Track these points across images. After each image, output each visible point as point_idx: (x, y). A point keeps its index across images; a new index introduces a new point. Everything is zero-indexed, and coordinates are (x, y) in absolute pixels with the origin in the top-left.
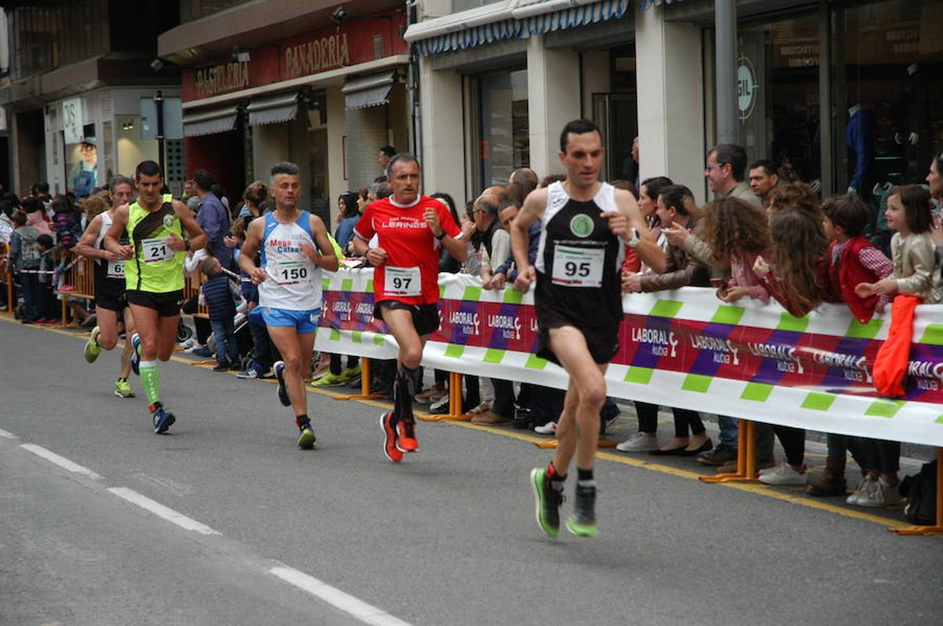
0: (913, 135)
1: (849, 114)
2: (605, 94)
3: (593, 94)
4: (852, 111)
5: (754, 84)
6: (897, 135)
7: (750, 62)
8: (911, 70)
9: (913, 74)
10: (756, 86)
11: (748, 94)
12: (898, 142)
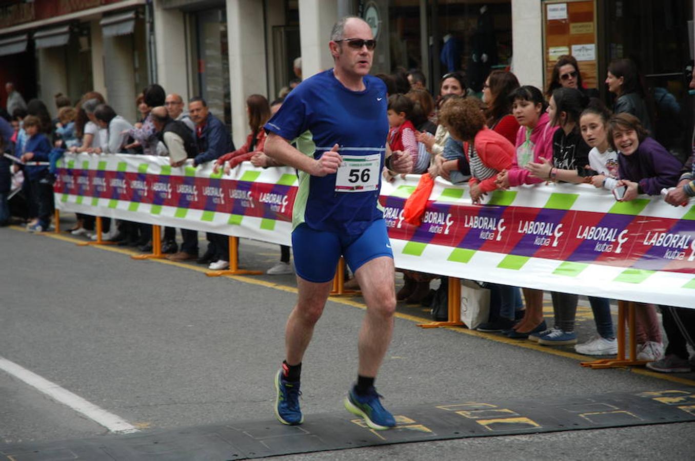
0: (484, 56)
1: (442, 41)
2: (280, 26)
3: (274, 27)
4: (446, 39)
5: (379, 20)
6: (474, 55)
7: (375, 4)
8: (483, 10)
9: (485, 13)
10: (381, 22)
11: (375, 27)
12: (475, 61)
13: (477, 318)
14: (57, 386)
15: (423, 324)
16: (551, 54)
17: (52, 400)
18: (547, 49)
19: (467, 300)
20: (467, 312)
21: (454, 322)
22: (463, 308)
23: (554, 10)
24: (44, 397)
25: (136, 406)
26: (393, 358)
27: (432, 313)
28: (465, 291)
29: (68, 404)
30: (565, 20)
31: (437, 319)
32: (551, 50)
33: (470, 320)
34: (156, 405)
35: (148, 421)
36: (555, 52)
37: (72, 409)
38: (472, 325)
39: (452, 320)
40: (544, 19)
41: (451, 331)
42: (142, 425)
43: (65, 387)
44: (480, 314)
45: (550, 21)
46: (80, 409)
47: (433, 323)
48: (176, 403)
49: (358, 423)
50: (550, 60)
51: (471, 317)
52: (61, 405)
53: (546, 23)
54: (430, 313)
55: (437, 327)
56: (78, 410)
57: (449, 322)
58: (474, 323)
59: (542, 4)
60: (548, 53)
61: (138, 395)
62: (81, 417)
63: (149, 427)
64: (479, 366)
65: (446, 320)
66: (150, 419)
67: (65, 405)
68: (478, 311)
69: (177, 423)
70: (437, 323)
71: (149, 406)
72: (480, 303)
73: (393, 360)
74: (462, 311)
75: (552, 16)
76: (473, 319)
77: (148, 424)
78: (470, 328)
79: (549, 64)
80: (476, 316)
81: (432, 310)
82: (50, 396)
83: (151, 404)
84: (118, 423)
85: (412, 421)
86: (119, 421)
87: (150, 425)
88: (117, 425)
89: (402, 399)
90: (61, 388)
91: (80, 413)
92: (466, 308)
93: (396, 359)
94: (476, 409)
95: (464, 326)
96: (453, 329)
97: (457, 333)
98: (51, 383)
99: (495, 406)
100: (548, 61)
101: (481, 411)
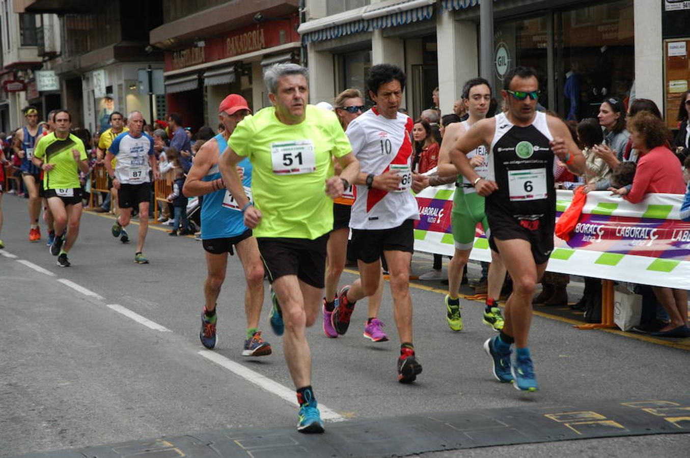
0: (604, 89)
1: (566, 77)
2: (419, 65)
3: (413, 66)
4: (568, 75)
5: (508, 59)
6: (594, 89)
7: (505, 45)
8: (603, 50)
9: (604, 52)
10: (510, 60)
11: (505, 65)
12: (595, 94)
13: (630, 321)
14: (261, 376)
15: (580, 326)
16: (671, 87)
17: (260, 389)
18: (668, 82)
19: (620, 304)
20: (621, 315)
21: (608, 324)
22: (616, 311)
23: (675, 47)
24: (253, 386)
25: (338, 397)
26: (560, 356)
27: (585, 316)
28: (618, 296)
29: (276, 393)
30: (684, 56)
31: (591, 322)
32: (671, 83)
33: (623, 323)
34: (356, 396)
35: (353, 411)
36: (674, 85)
37: (280, 397)
38: (625, 328)
39: (606, 322)
40: (665, 56)
41: (606, 332)
42: (348, 414)
43: (269, 377)
44: (632, 317)
45: (670, 57)
46: (287, 398)
47: (587, 325)
48: (373, 395)
49: (552, 418)
50: (671, 92)
51: (624, 320)
52: (269, 393)
53: (667, 59)
54: (583, 315)
55: (592, 328)
56: (285, 399)
57: (603, 324)
58: (627, 325)
59: (663, 42)
60: (668, 86)
61: (336, 386)
62: (291, 406)
63: (354, 416)
64: (644, 365)
65: (600, 322)
66: (353, 408)
67: (273, 394)
68: (631, 314)
69: (380, 413)
70: (592, 325)
71: (349, 396)
72: (633, 307)
73: (561, 358)
74: (615, 314)
75: (672, 52)
76: (626, 321)
77: (353, 413)
78: (623, 330)
79: (670, 96)
80: (629, 319)
81: (585, 313)
82: (259, 386)
83: (351, 395)
84: (326, 412)
85: (604, 418)
86: (327, 409)
87: (354, 415)
88: (325, 413)
89: (582, 396)
90: (267, 379)
91: (288, 402)
92: (620, 313)
93: (565, 358)
94: (661, 407)
95: (618, 328)
96: (607, 330)
97: (613, 334)
98: (257, 374)
99: (677, 404)
100: (668, 93)
101: (666, 409)
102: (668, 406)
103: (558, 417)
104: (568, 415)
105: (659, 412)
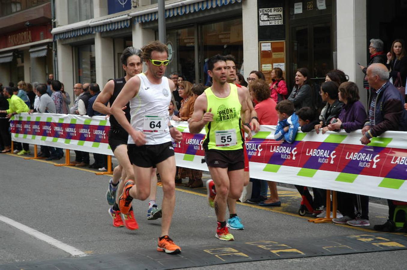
1: (205, 62)
3: (118, 54)
4: (206, 60)
8: (225, 46)
13: (246, 197)
14: (36, 231)
16: (263, 67)
17: (35, 238)
18: (261, 65)
23: (265, 46)
24: (30, 236)
25: (82, 242)
29: (45, 241)
30: (270, 51)
32: (263, 65)
34: (93, 241)
36: (265, 66)
37: (47, 243)
40: (260, 50)
42: (88, 252)
43: (40, 231)
44: (247, 195)
45: (263, 51)
48: (103, 240)
49: (208, 252)
52: (40, 241)
53: (261, 52)
56: (51, 244)
58: (244, 199)
59: (258, 43)
60: (261, 67)
61: (81, 236)
62: (54, 248)
63: (92, 253)
66: (91, 249)
67: (43, 241)
68: (246, 193)
69: (108, 251)
75: (263, 49)
77: (91, 251)
78: (242, 202)
80: (245, 195)
82: (34, 236)
83: (90, 241)
84: (75, 251)
85: (237, 251)
86: (76, 250)
87: (93, 252)
94: (268, 244)
99: (277, 243)
101: (271, 246)
102: (272, 244)
103: (211, 251)
104: (217, 250)
105: (267, 247)
